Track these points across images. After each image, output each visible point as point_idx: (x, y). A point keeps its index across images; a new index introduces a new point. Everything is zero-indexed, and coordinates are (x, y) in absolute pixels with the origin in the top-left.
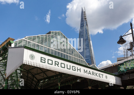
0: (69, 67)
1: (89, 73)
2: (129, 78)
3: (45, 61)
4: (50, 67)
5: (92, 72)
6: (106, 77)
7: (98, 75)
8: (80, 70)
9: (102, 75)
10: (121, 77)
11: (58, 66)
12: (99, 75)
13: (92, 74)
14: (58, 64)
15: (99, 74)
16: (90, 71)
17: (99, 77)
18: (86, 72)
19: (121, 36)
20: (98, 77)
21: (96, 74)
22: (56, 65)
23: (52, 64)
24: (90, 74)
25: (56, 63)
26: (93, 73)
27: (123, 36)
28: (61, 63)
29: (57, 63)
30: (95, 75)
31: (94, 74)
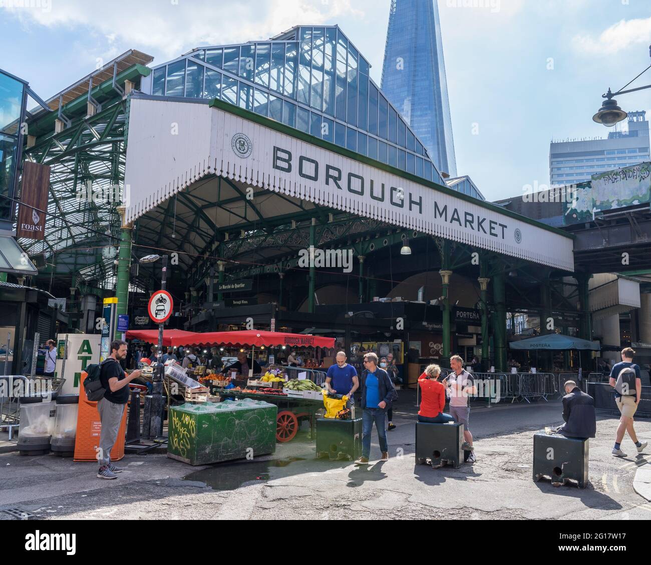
0: (377, 193)
1: (453, 219)
2: (608, 242)
3: (290, 166)
4: (308, 189)
5: (466, 214)
6: (518, 235)
7: (486, 225)
8: (420, 204)
9: (504, 226)
10: (574, 239)
11: (339, 187)
12: (491, 228)
13: (466, 221)
14: (339, 178)
15: (491, 222)
16: (456, 210)
17: (491, 234)
18: (441, 215)
19: (609, 91)
20: (488, 236)
21: (480, 224)
22: (331, 180)
23: (315, 179)
24: (458, 220)
25: (332, 172)
26: (470, 218)
27: (618, 93)
28: (350, 175)
29: (336, 174)
30: (475, 225)
31: (471, 222)
